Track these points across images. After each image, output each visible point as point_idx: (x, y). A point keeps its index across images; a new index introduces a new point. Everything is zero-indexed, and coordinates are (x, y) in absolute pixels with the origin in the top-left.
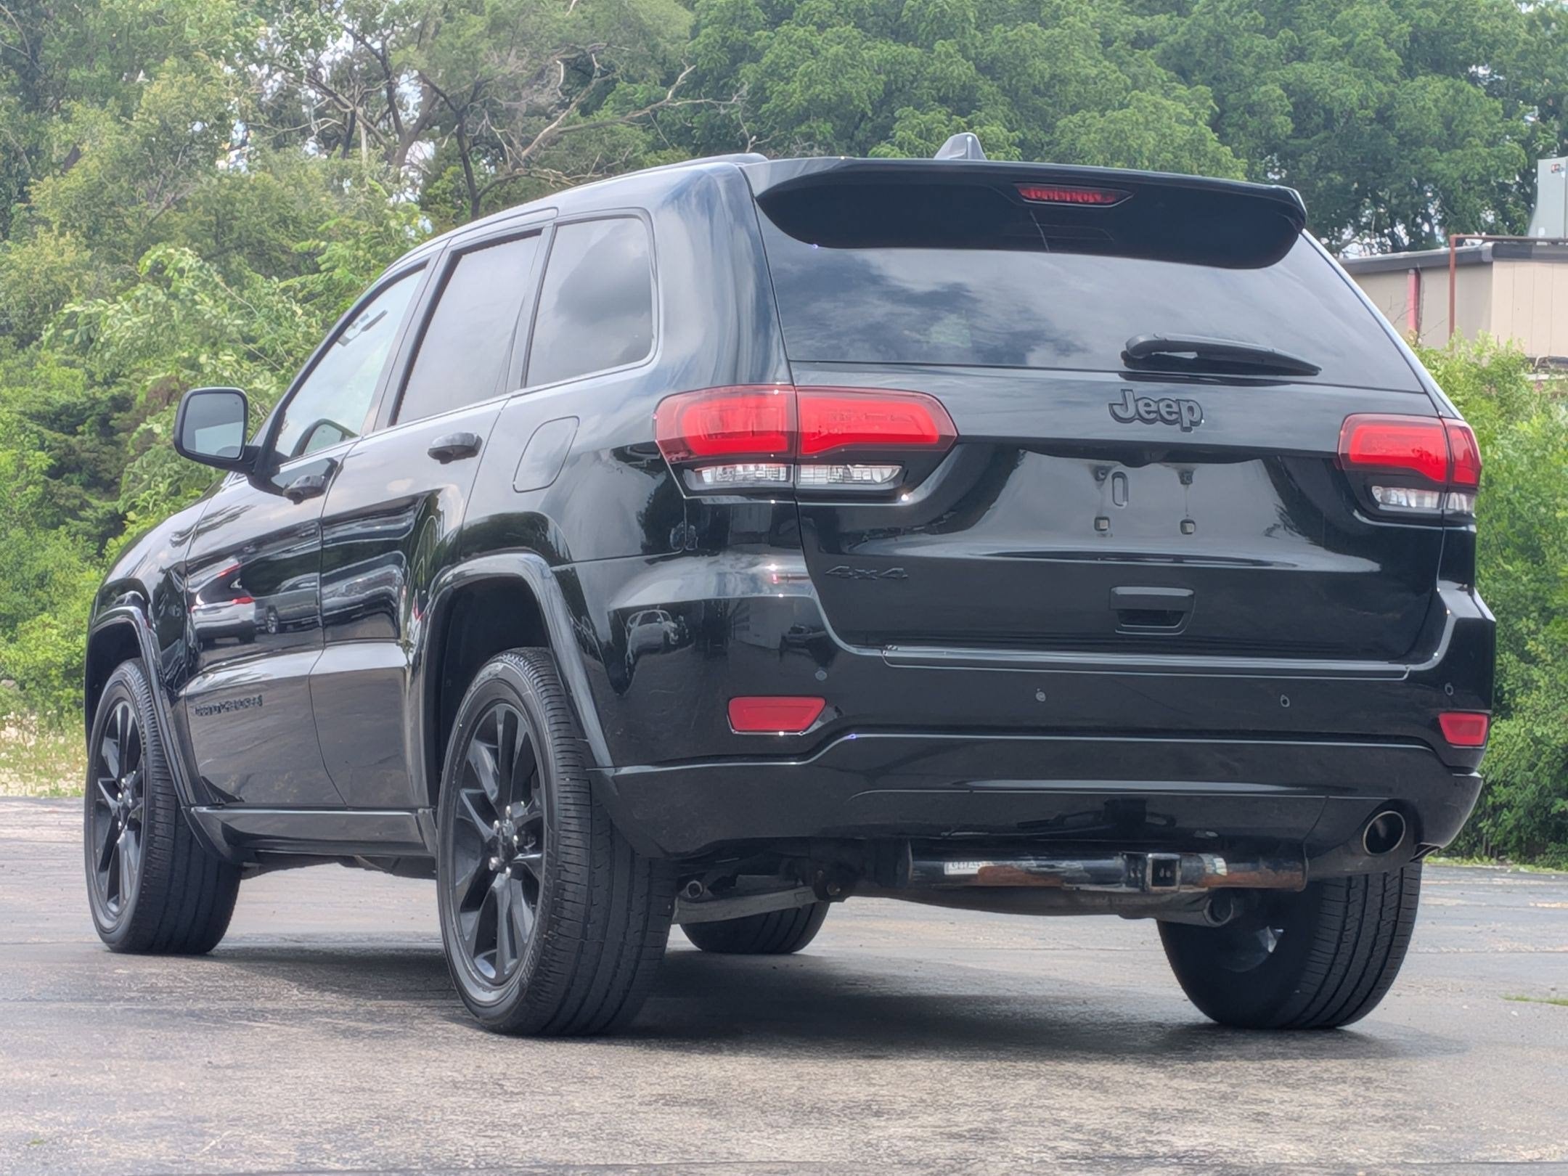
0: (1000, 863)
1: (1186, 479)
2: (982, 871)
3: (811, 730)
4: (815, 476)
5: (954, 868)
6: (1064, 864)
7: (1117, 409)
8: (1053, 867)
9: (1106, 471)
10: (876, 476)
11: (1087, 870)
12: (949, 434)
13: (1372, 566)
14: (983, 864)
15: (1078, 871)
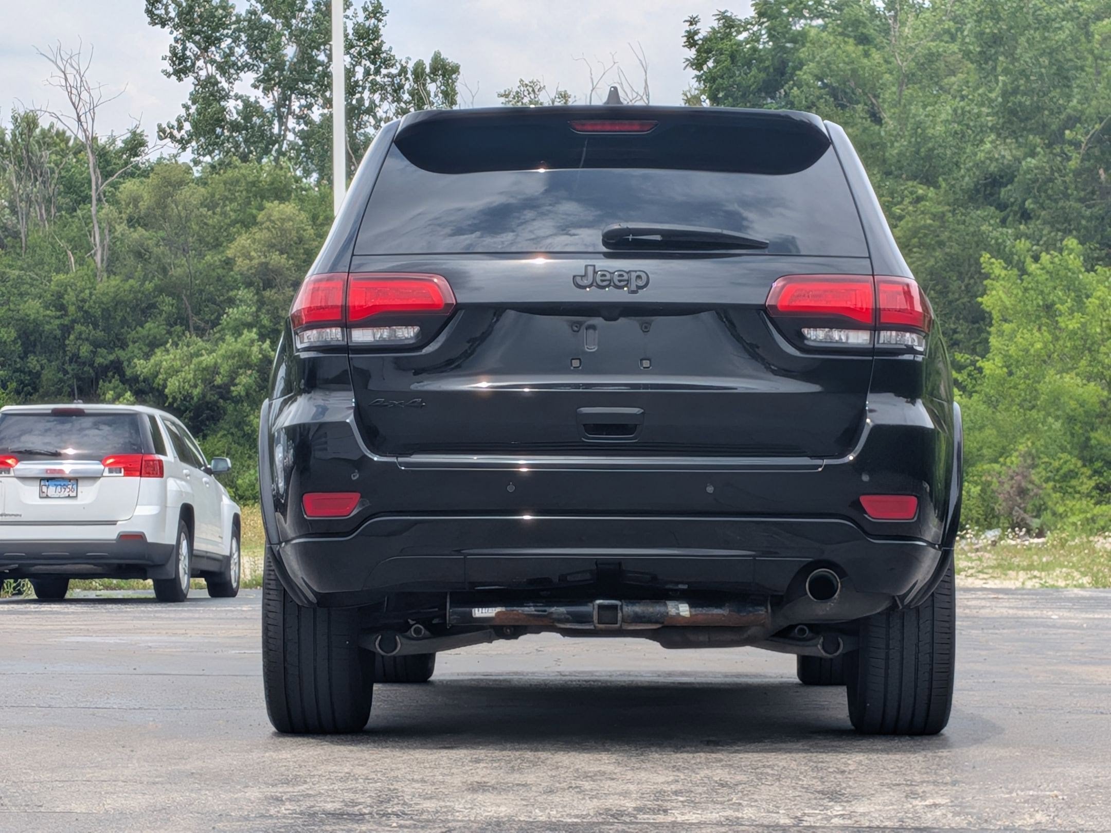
0: (509, 609)
1: (646, 328)
2: (498, 614)
3: (352, 515)
4: (362, 336)
5: (479, 613)
6: (553, 609)
7: (578, 280)
8: (545, 611)
9: (580, 324)
10: (407, 333)
11: (568, 613)
12: (450, 302)
13: (815, 388)
14: (498, 609)
15: (563, 613)
